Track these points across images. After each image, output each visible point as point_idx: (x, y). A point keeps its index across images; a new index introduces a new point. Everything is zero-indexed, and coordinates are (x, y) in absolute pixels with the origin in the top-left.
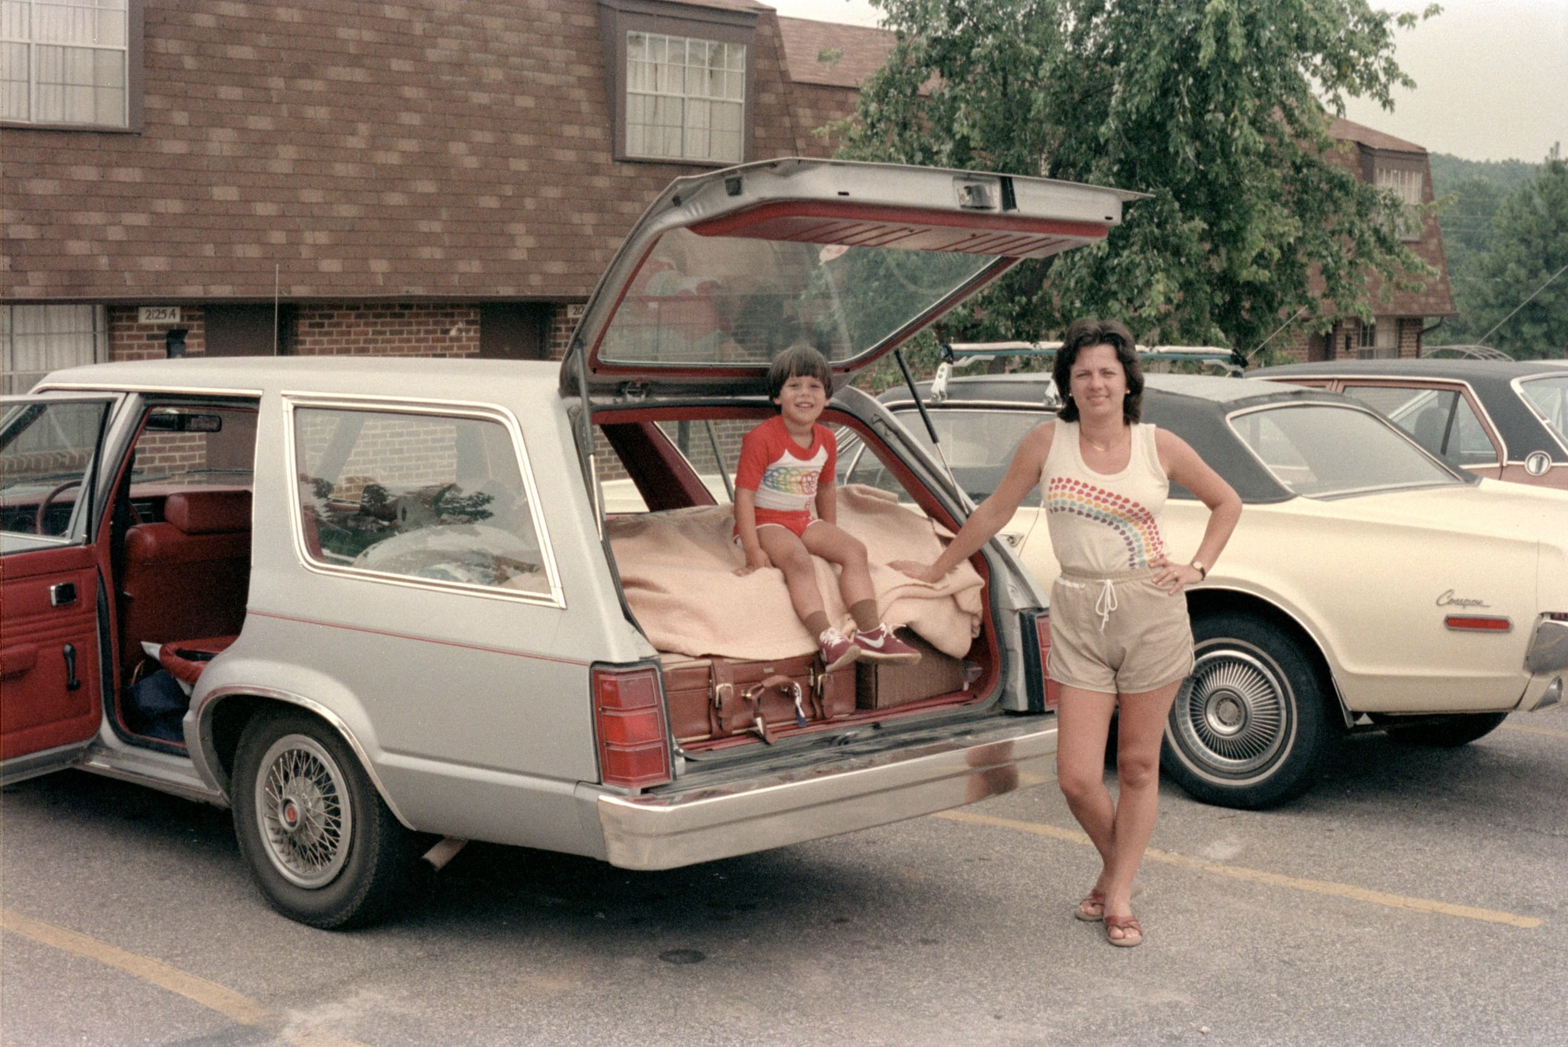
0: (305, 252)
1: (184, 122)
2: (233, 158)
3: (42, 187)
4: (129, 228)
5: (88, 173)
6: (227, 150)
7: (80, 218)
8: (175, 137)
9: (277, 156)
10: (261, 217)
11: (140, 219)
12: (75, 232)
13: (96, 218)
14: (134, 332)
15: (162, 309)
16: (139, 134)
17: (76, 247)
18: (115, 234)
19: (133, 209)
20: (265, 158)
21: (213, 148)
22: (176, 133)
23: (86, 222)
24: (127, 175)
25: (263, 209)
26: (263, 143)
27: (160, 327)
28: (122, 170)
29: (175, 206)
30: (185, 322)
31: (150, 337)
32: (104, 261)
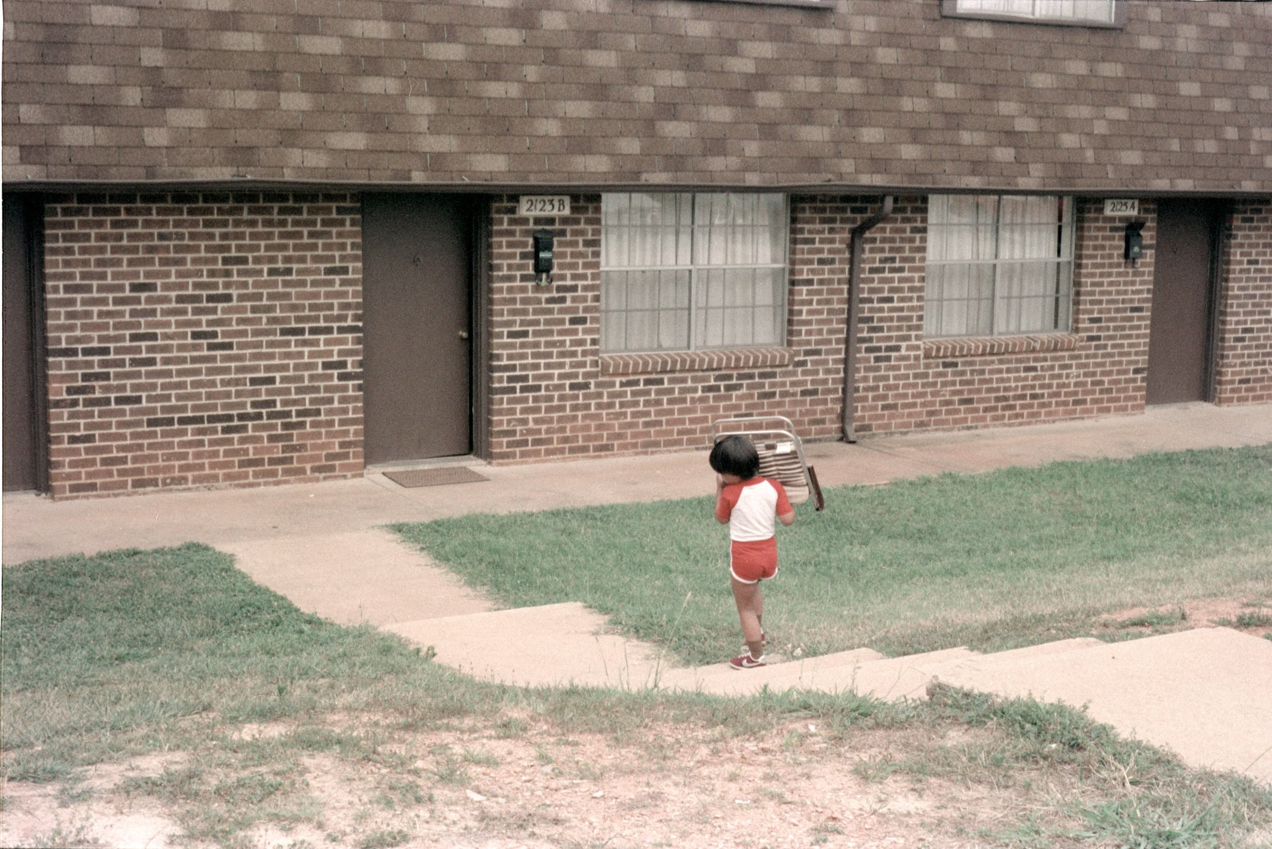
0: (1254, 149)
1: (1158, 19)
2: (1198, 54)
3: (1041, 81)
4: (1112, 122)
5: (1078, 67)
6: (1193, 47)
7: (1072, 112)
8: (1150, 33)
9: (1232, 54)
10: (1219, 112)
11: (1119, 113)
12: (1068, 125)
13: (1085, 112)
14: (1100, 224)
15: (1124, 201)
16: (1122, 30)
17: (1069, 140)
18: (1100, 128)
19: (1116, 104)
20: (1221, 55)
21: (1181, 44)
22: (1151, 29)
23: (1076, 116)
24: (1111, 70)
25: (1221, 105)
26: (1221, 40)
27: (1121, 219)
28: (1107, 64)
29: (1147, 101)
30: (1142, 215)
31: (1113, 229)
32: (1090, 155)
